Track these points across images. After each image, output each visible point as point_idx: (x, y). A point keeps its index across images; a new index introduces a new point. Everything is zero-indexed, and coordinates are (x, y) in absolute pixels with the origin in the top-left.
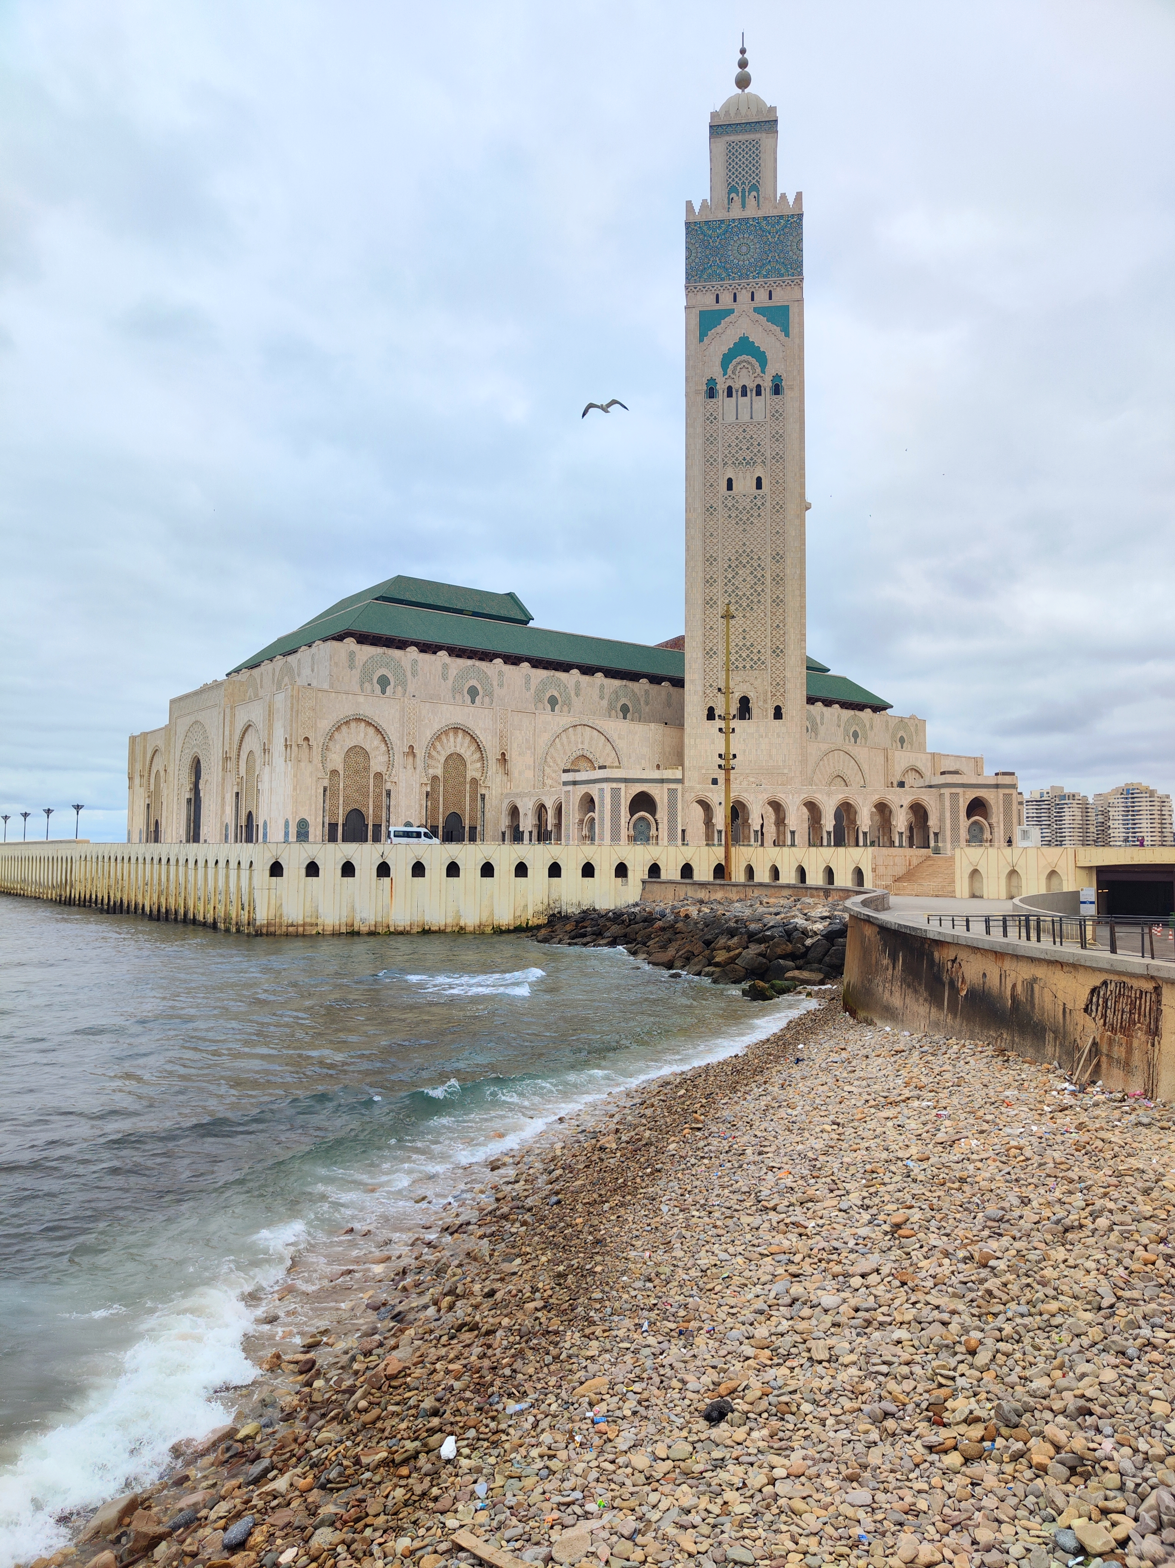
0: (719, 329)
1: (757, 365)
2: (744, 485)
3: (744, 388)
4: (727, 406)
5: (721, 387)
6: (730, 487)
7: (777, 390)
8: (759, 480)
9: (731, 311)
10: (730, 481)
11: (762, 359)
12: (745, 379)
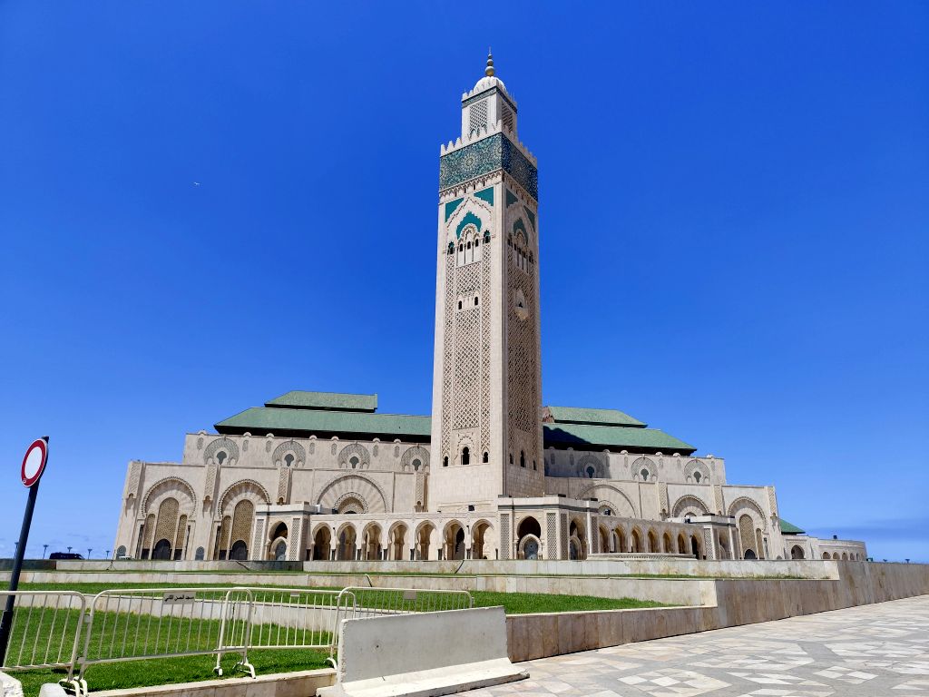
0: (456, 212)
1: (476, 228)
2: (468, 304)
3: (469, 243)
4: (460, 256)
5: (456, 246)
6: (460, 307)
7: (487, 240)
8: (476, 299)
9: (463, 199)
10: (460, 303)
11: (478, 222)
12: (470, 238)
